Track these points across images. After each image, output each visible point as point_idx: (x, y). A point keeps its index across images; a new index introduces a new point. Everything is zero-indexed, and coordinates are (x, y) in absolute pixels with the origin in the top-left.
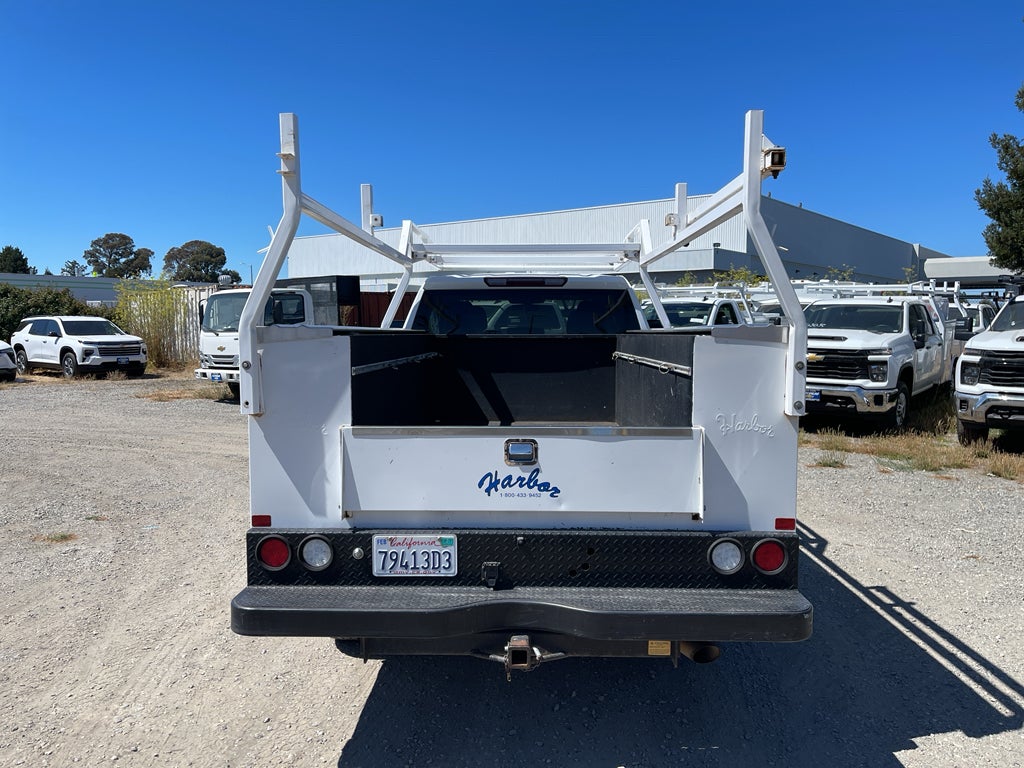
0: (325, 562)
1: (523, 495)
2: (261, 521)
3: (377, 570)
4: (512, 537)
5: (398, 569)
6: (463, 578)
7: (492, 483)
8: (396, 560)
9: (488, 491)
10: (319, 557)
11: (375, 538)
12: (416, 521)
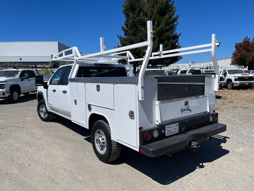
0: (157, 135)
1: (187, 112)
2: (141, 128)
3: (166, 135)
4: (186, 122)
5: (170, 134)
6: (180, 133)
7: (183, 111)
8: (169, 132)
9: (182, 112)
10: (156, 134)
11: (166, 127)
12: (168, 122)
